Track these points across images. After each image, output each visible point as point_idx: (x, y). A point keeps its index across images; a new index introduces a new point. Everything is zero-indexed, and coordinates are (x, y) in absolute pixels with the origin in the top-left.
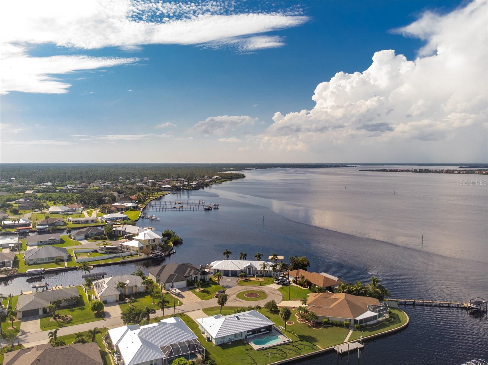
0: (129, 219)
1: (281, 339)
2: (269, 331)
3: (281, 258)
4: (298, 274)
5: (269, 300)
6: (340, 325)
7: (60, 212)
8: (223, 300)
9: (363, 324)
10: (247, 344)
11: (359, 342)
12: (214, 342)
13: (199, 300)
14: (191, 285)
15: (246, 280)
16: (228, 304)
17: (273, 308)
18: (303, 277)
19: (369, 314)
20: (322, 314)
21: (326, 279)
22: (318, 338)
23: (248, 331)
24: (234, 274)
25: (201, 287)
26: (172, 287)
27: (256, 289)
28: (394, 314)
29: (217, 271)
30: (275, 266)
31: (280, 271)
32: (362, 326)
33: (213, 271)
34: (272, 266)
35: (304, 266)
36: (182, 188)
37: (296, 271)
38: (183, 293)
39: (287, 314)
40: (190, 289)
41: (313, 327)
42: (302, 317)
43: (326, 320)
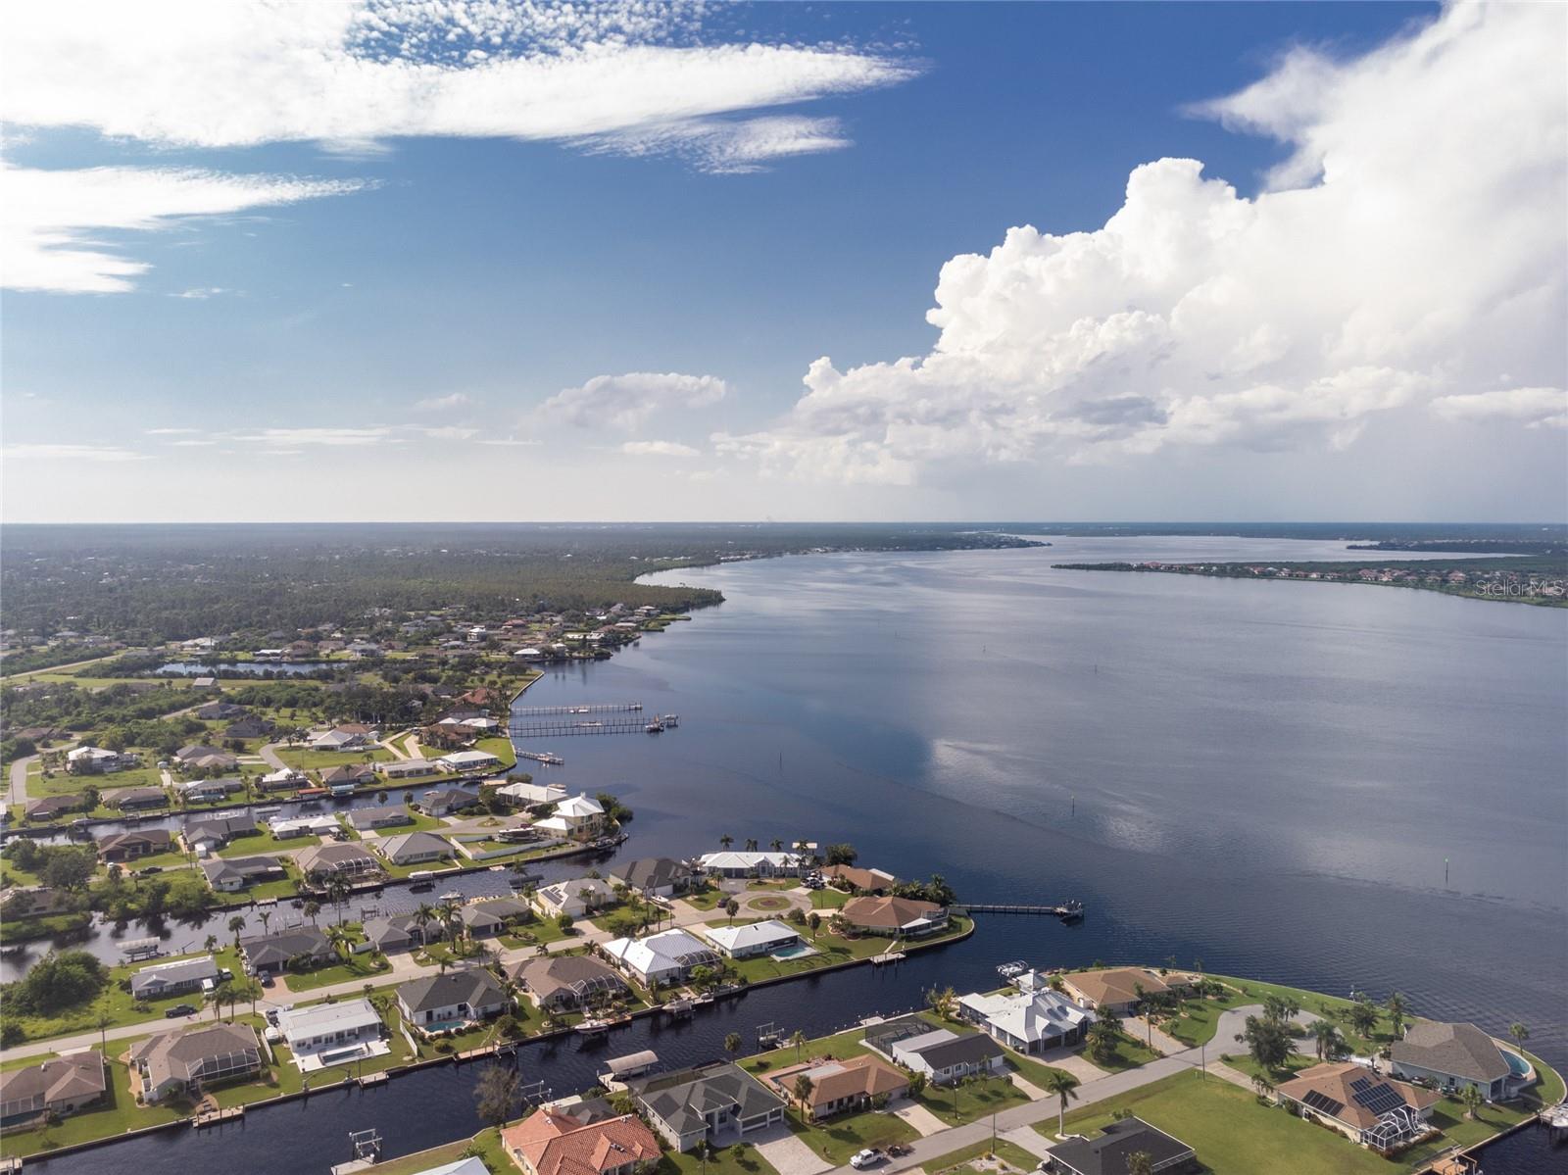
0: (500, 763)
1: (808, 951)
2: (793, 943)
3: (812, 846)
4: (836, 871)
5: (793, 908)
6: (882, 935)
7: (337, 746)
8: (733, 908)
9: (912, 934)
10: (769, 956)
11: (901, 953)
12: (729, 955)
13: (696, 911)
14: (679, 891)
15: (759, 882)
16: (739, 915)
17: (798, 918)
18: (843, 877)
19: (922, 921)
20: (861, 922)
21: (875, 877)
22: (853, 949)
23: (769, 943)
24: (739, 874)
25: (696, 894)
26: (654, 895)
27: (776, 894)
28: (956, 922)
29: (713, 871)
30: (803, 860)
31: (810, 867)
32: (910, 935)
33: (707, 870)
34: (797, 860)
35: (848, 860)
36: (567, 654)
37: (834, 867)
38: (673, 903)
39: (816, 921)
40: (679, 898)
41: (849, 938)
42: (836, 926)
43: (865, 929)
